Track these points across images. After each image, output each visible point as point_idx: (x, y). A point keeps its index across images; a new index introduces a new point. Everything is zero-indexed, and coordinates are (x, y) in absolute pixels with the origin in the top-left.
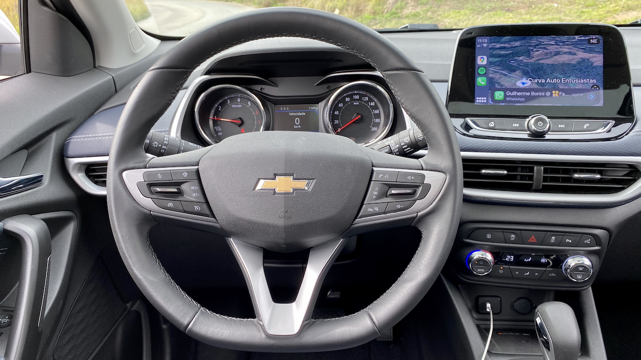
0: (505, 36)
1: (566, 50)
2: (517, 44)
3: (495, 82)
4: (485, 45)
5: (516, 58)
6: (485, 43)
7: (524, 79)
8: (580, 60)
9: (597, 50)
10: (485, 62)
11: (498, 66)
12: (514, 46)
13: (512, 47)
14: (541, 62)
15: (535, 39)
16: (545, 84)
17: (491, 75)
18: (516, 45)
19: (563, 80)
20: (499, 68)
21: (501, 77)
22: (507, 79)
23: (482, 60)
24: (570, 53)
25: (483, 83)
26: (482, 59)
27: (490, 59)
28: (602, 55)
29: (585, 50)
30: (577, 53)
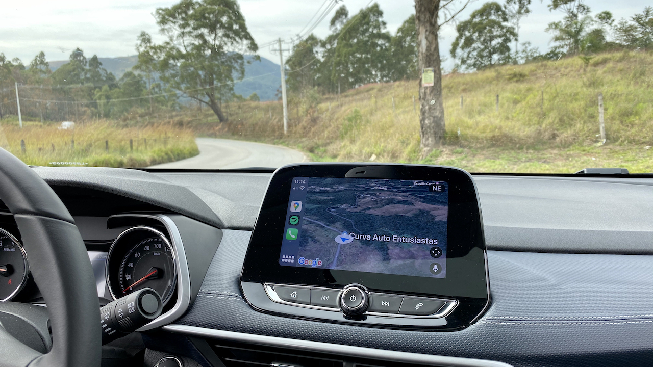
0: (326, 178)
1: (401, 198)
2: (342, 187)
3: (308, 236)
4: (302, 188)
5: (338, 206)
6: (303, 185)
7: (345, 234)
8: (418, 212)
9: (440, 200)
10: (299, 210)
11: (314, 214)
12: (337, 190)
13: (335, 192)
14: (368, 212)
15: (364, 182)
16: (371, 242)
17: (304, 227)
18: (340, 189)
19: (394, 238)
20: (315, 218)
21: (316, 230)
22: (324, 233)
23: (296, 207)
24: (404, 202)
25: (294, 237)
26: (296, 205)
27: (306, 206)
28: (447, 208)
29: (425, 200)
30: (415, 202)
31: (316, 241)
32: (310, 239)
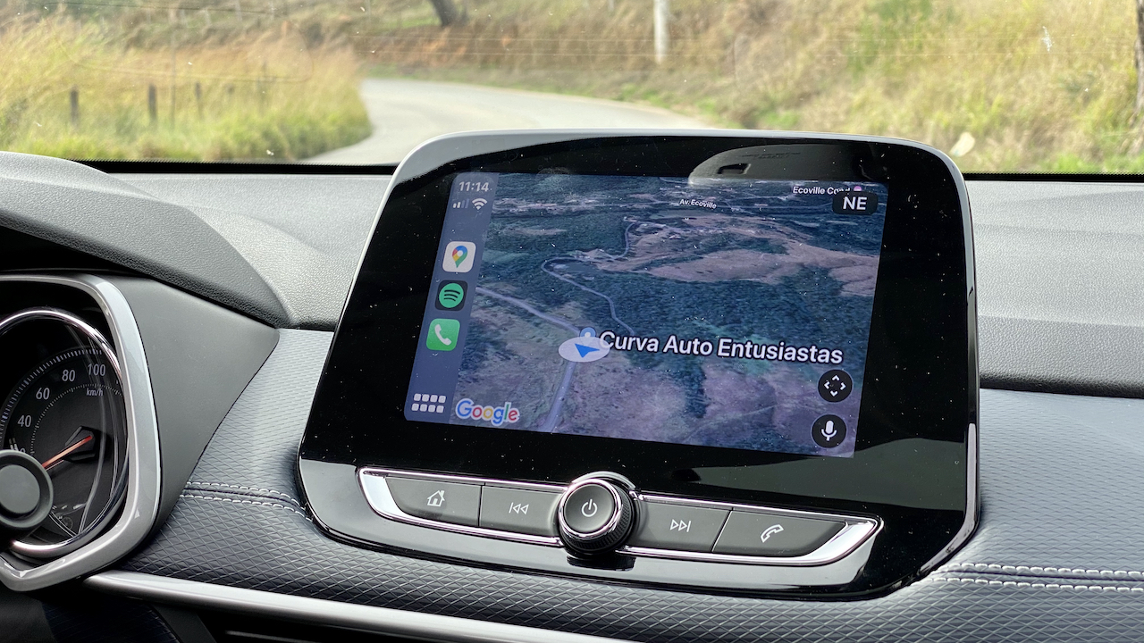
0: (548, 174)
1: (752, 232)
2: (589, 202)
3: (487, 340)
4: (479, 203)
5: (574, 254)
6: (483, 194)
7: (588, 335)
8: (796, 272)
9: (861, 237)
10: (466, 266)
11: (508, 279)
12: (574, 208)
13: (569, 214)
14: (658, 272)
15: (653, 187)
16: (657, 358)
17: (478, 315)
18: (583, 206)
19: (721, 347)
20: (510, 288)
21: (511, 323)
22: (530, 331)
23: (457, 257)
24: (762, 245)
25: (447, 342)
26: (460, 253)
27: (487, 255)
28: (877, 259)
29: (819, 236)
30: (790, 244)
31: (507, 355)
32: (491, 350)
